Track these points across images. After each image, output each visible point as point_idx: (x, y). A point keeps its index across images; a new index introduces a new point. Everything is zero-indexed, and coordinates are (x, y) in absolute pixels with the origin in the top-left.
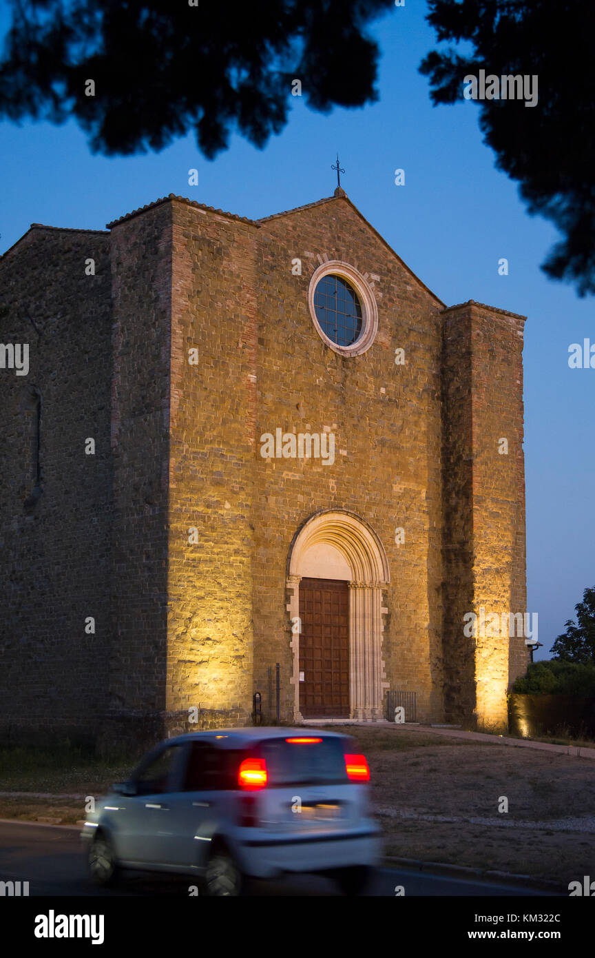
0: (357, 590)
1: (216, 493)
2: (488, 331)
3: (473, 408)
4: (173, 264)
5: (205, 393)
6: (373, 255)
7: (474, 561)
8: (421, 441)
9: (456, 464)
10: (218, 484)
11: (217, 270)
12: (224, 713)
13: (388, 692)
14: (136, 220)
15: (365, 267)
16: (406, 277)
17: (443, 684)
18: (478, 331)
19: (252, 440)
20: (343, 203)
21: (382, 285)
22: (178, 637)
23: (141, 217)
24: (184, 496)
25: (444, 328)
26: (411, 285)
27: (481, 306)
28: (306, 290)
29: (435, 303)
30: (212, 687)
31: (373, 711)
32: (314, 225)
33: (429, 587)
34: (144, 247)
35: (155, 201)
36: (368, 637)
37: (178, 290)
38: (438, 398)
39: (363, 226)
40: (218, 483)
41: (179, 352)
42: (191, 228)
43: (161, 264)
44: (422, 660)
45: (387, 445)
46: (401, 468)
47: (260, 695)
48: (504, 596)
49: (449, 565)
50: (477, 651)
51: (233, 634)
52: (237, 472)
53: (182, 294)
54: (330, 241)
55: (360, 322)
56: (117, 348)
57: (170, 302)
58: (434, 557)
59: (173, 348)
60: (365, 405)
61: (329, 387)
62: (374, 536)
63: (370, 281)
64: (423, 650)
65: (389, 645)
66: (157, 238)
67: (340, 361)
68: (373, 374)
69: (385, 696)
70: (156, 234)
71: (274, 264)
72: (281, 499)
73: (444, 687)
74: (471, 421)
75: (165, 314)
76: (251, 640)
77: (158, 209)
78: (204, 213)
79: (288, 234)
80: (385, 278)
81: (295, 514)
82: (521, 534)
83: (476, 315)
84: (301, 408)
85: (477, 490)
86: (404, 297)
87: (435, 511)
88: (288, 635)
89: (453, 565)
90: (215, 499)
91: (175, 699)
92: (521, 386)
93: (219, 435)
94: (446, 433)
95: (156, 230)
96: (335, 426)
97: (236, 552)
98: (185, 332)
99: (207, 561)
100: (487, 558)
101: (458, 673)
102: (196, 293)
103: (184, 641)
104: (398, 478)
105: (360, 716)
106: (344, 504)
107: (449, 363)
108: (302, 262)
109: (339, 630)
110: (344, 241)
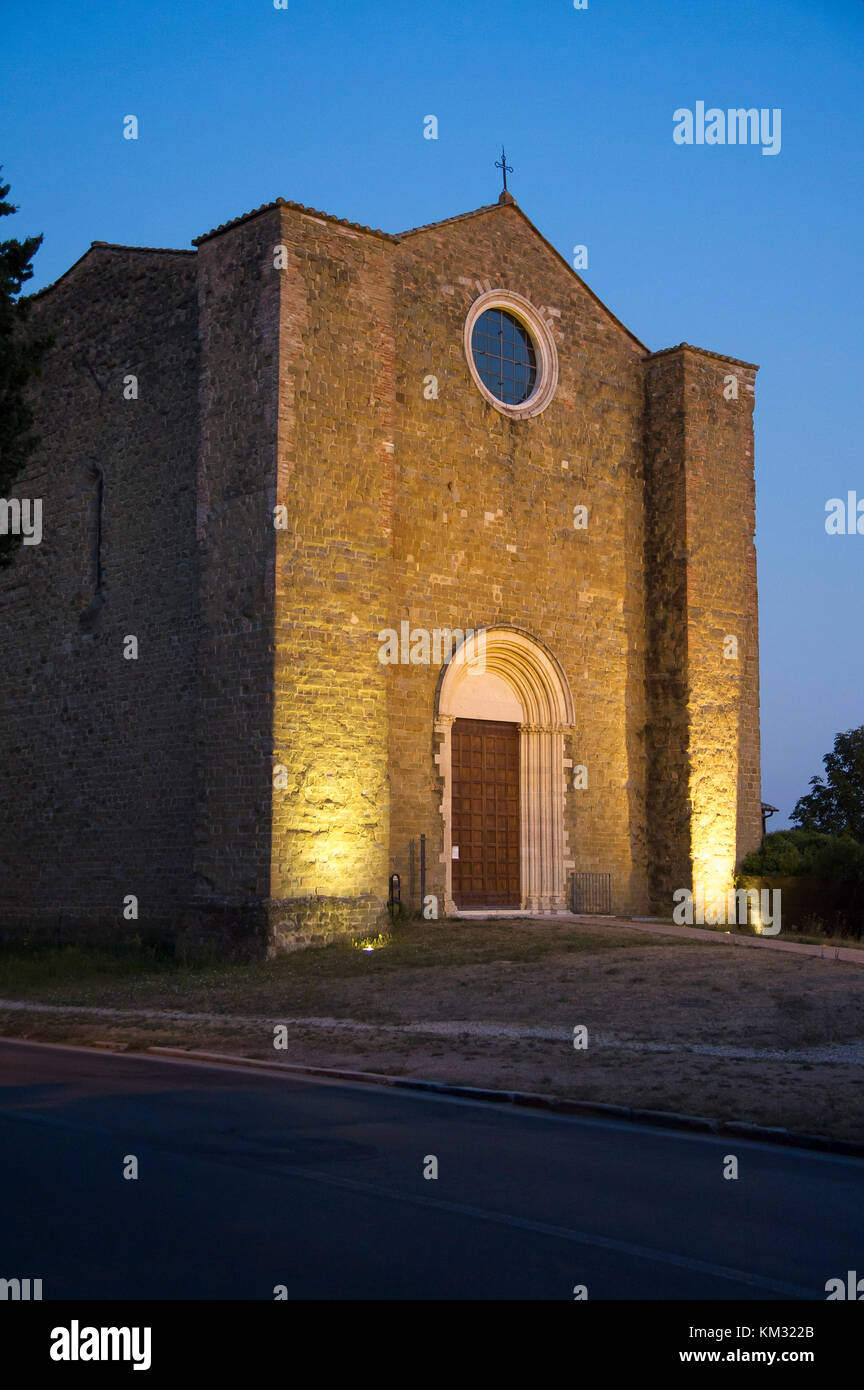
0: (531, 736)
1: (339, 603)
2: (707, 384)
3: (688, 488)
4: (282, 293)
5: (324, 467)
6: (552, 282)
7: (688, 695)
8: (616, 534)
9: (664, 565)
10: (341, 589)
11: (339, 300)
12: (350, 901)
13: (572, 874)
14: (232, 233)
15: (539, 299)
16: (595, 312)
17: (646, 864)
18: (693, 385)
19: (388, 530)
20: (511, 212)
21: (564, 322)
22: (287, 798)
23: (239, 230)
24: (296, 606)
25: (647, 381)
26: (603, 323)
27: (696, 351)
28: (461, 328)
29: (635, 348)
30: (334, 868)
31: (552, 899)
32: (471, 241)
33: (628, 732)
34: (242, 269)
35: (257, 208)
36: (546, 799)
37: (288, 328)
38: (639, 475)
39: (538, 243)
40: (343, 589)
41: (290, 411)
42: (306, 245)
43: (266, 293)
44: (619, 830)
45: (571, 538)
46: (589, 569)
47: (398, 877)
48: (729, 743)
49: (655, 701)
50: (693, 817)
51: (362, 795)
52: (367, 574)
53: (293, 334)
54: (493, 263)
55: (534, 372)
56: (205, 406)
57: (277, 343)
58: (635, 689)
59: (281, 406)
60: (541, 485)
61: (491, 459)
62: (554, 662)
63: (547, 317)
64: (619, 817)
65: (574, 810)
66: (260, 257)
67: (507, 425)
68: (551, 442)
69: (568, 879)
70: (259, 251)
71: (417, 293)
72: (427, 611)
73: (648, 866)
74: (685, 506)
75: (270, 360)
76: (387, 802)
77: (261, 219)
78: (324, 223)
79: (436, 253)
80: (568, 314)
82: (752, 659)
83: (690, 363)
84: (455, 489)
85: (693, 599)
86: (593, 339)
87: (635, 629)
88: (436, 796)
89: (661, 701)
90: (338, 611)
91: (283, 882)
92: (751, 459)
93: (343, 523)
94: (650, 522)
95: (259, 247)
96: (500, 512)
97: (367, 683)
98: (297, 383)
99: (326, 694)
100: (706, 692)
101: (667, 847)
102: (312, 332)
103: (295, 804)
104: (585, 584)
105: (535, 906)
106: (513, 618)
107: (654, 428)
108: (456, 291)
109: (506, 789)
110: (512, 264)
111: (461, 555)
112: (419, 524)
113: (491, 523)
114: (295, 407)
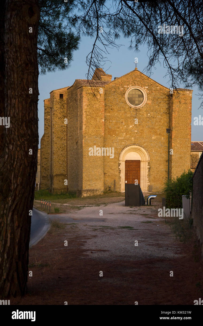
0: (142, 162)
2: (179, 96)
3: (173, 117)
4: (83, 100)
5: (91, 126)
6: (146, 82)
15: (143, 86)
16: (157, 85)
18: (175, 97)
19: (103, 134)
20: (136, 72)
21: (149, 89)
26: (159, 87)
28: (124, 95)
31: (145, 189)
32: (127, 79)
36: (144, 174)
38: (168, 114)
39: (143, 75)
42: (87, 91)
45: (150, 128)
46: (154, 133)
53: (85, 106)
54: (132, 82)
56: (78, 115)
59: (83, 117)
60: (143, 119)
61: (131, 116)
62: (145, 150)
63: (145, 89)
65: (150, 175)
67: (135, 110)
68: (145, 111)
69: (148, 186)
72: (118, 144)
75: (82, 110)
79: (119, 83)
80: (150, 87)
81: (122, 147)
84: (123, 122)
86: (156, 90)
87: (166, 142)
88: (119, 173)
91: (84, 187)
92: (191, 109)
96: (133, 125)
98: (86, 113)
102: (89, 105)
104: (153, 135)
106: (136, 143)
107: (170, 105)
108: (123, 89)
109: (138, 171)
110: (137, 81)
111: (125, 134)
112: (116, 130)
113: (131, 127)
114: (86, 117)
